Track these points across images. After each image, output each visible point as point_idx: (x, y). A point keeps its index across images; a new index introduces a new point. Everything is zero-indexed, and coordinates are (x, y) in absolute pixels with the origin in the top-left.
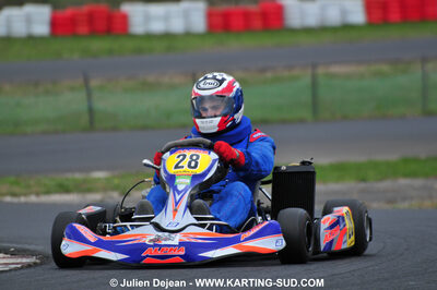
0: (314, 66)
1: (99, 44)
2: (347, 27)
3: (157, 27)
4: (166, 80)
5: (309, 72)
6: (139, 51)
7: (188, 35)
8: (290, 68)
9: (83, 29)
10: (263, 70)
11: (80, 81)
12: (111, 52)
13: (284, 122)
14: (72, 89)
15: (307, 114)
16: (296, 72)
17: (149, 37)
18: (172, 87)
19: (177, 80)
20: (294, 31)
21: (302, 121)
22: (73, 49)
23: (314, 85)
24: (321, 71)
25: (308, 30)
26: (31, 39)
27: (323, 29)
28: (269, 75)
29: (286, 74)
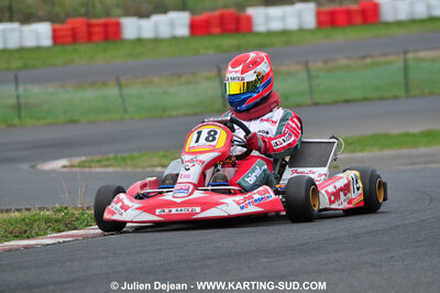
0: (405, 52)
1: (229, 41)
4: (284, 68)
5: (402, 56)
7: (301, 30)
8: (385, 55)
9: (216, 30)
10: (364, 57)
11: (215, 72)
13: (381, 99)
14: (208, 79)
15: (400, 92)
16: (391, 58)
17: (269, 34)
18: (289, 74)
19: (293, 68)
21: (396, 98)
22: (209, 46)
23: (406, 68)
24: (411, 56)
25: (399, 23)
26: (175, 39)
28: (368, 61)
29: (383, 59)
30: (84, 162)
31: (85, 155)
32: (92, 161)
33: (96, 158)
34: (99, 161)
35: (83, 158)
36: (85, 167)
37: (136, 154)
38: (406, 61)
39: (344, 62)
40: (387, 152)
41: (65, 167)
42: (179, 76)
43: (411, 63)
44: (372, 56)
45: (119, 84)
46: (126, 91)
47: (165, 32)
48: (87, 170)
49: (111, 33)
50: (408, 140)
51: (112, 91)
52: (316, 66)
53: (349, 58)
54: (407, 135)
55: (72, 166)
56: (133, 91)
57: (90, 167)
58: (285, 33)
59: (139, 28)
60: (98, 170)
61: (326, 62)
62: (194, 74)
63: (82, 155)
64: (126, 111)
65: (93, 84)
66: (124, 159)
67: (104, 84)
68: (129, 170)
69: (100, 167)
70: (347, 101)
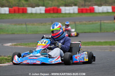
0: (101, 21)
1: (55, 15)
2: (108, 13)
3: (67, 12)
5: (100, 22)
6: (63, 17)
7: (74, 13)
8: (96, 21)
9: (52, 12)
10: (90, 21)
11: (51, 23)
12: (57, 17)
13: (94, 32)
14: (49, 24)
15: (99, 31)
16: (97, 22)
17: (66, 14)
19: (71, 23)
20: (96, 13)
21: (98, 32)
22: (50, 16)
23: (101, 25)
25: (99, 13)
26: (41, 14)
27: (103, 13)
28: (91, 22)
29: (95, 22)
30: (16, 44)
31: (16, 42)
32: (18, 44)
33: (19, 43)
34: (20, 44)
35: (16, 43)
36: (16, 45)
37: (29, 43)
38: (101, 23)
39: (85, 22)
40: (95, 46)
41: (10, 45)
42: (42, 23)
43: (102, 24)
44: (92, 21)
45: (26, 25)
46: (28, 26)
47: (38, 12)
48: (16, 46)
49: (24, 11)
50: (100, 43)
51: (24, 26)
52: (77, 23)
53: (86, 21)
54: (100, 42)
55: (12, 45)
56: (30, 26)
57: (17, 46)
58: (69, 14)
59: (32, 10)
60: (19, 46)
61: (80, 22)
62: (45, 23)
63: (15, 42)
64: (27, 32)
65: (19, 24)
66: (26, 44)
67: (22, 24)
68: (27, 47)
69: (20, 46)
70: (85, 32)
